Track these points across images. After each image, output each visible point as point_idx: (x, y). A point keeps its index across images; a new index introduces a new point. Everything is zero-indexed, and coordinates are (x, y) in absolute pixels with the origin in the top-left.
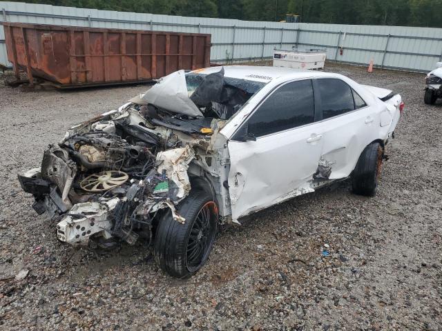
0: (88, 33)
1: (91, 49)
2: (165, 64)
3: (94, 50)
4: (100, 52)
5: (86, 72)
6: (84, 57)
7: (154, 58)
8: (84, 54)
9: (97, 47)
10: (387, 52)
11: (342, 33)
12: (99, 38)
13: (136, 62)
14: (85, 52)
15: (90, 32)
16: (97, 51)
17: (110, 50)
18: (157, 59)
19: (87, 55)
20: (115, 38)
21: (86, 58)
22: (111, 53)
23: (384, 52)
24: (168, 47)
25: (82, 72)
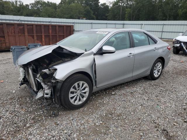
0: (6, 25)
1: (8, 32)
2: (49, 39)
3: (10, 33)
4: (13, 34)
5: (6, 43)
6: (4, 36)
7: (43, 36)
8: (4, 34)
9: (12, 31)
10: (163, 32)
11: (142, 24)
12: (12, 27)
13: (33, 38)
14: (5, 34)
15: (6, 24)
16: (11, 33)
17: (19, 33)
18: (44, 36)
19: (6, 35)
20: (22, 27)
21: (5, 36)
22: (20, 34)
23: (161, 32)
24: (50, 31)
25: (4, 43)
